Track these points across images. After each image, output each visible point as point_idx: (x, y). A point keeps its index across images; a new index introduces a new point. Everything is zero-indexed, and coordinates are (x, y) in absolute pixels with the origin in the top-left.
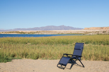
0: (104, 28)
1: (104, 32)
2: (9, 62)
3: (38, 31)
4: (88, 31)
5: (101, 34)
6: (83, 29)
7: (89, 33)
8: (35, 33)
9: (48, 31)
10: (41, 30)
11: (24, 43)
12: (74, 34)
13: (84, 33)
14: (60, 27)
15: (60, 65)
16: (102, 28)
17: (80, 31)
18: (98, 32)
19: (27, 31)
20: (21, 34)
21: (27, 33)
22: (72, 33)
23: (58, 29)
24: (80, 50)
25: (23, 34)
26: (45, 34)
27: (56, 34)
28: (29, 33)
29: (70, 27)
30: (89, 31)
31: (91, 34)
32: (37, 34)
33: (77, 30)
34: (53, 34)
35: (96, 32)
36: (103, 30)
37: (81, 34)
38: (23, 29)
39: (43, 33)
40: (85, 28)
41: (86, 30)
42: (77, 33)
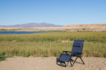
0: (83, 26)
1: (83, 29)
2: (3, 61)
3: (20, 28)
4: (68, 28)
5: (81, 31)
6: (63, 26)
7: (70, 30)
8: (16, 30)
9: (30, 28)
10: (22, 27)
11: (9, 40)
12: (55, 31)
13: (65, 30)
14: (42, 24)
15: (59, 63)
16: (82, 25)
17: (61, 28)
18: (78, 29)
19: (8, 28)
20: (2, 31)
21: (8, 31)
22: (53, 30)
23: (40, 27)
24: (80, 47)
25: (4, 31)
26: (27, 31)
27: (37, 31)
28: (10, 30)
29: (51, 24)
30: (70, 28)
31: (72, 31)
32: (19, 31)
33: (58, 27)
34: (35, 31)
35: (76, 29)
36: (82, 27)
37: (62, 31)
38: (4, 26)
39: (25, 30)
40: (66, 26)
41: (67, 27)
42: (57, 30)
